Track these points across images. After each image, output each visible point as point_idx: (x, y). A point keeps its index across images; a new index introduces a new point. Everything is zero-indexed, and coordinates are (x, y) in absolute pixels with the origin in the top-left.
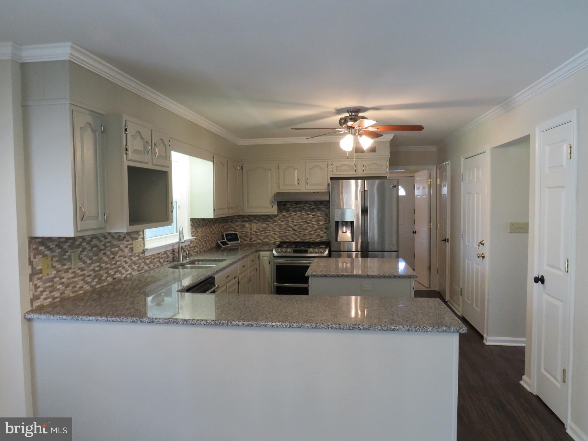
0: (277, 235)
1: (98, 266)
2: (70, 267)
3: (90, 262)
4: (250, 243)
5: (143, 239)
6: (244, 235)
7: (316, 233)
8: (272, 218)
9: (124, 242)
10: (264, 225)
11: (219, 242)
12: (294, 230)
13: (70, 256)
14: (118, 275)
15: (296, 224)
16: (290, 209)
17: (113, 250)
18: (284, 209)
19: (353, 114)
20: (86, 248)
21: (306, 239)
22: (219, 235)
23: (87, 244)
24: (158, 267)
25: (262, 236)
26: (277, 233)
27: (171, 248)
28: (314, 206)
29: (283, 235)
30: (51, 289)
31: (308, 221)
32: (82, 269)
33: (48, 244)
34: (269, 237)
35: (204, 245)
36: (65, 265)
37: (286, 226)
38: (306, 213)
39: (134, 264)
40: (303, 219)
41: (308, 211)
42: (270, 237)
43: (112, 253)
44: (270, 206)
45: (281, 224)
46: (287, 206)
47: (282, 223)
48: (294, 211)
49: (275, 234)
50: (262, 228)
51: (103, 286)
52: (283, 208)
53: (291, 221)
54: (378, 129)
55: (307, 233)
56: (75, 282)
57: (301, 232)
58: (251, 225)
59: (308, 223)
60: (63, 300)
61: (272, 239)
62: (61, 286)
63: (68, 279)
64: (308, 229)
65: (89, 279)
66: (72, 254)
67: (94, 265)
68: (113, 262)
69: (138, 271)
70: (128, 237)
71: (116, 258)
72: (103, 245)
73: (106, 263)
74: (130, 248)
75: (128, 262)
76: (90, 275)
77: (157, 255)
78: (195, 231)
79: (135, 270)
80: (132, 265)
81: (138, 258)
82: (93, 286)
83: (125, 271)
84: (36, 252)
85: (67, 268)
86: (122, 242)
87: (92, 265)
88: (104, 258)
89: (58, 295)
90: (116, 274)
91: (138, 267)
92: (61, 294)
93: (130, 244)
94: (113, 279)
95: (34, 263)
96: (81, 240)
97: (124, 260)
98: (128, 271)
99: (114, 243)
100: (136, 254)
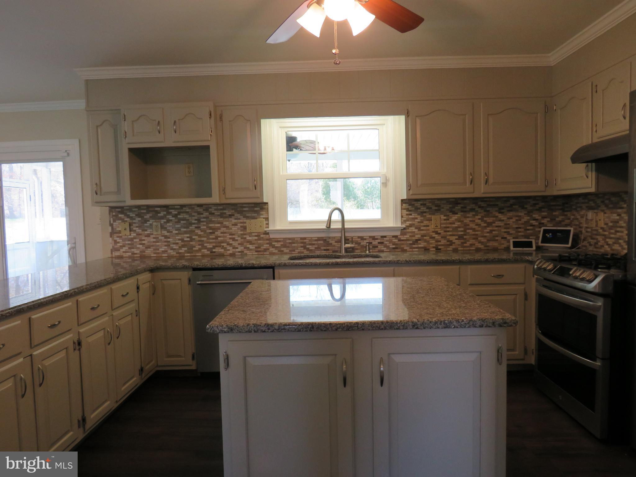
1: (188, 237)
2: (151, 233)
3: (177, 232)
5: (267, 219)
9: (230, 219)
13: (151, 225)
14: (219, 250)
17: (211, 225)
20: (171, 220)
23: (173, 217)
30: (130, 246)
32: (166, 237)
33: (128, 213)
35: (457, 241)
36: (146, 230)
39: (249, 244)
43: (210, 228)
51: (196, 256)
56: (158, 246)
58: (597, 214)
62: (141, 246)
63: (149, 242)
65: (175, 247)
66: (154, 223)
67: (182, 236)
68: (211, 237)
69: (256, 251)
70: (239, 215)
71: (216, 233)
72: (196, 220)
73: (200, 236)
74: (241, 227)
75: (237, 240)
76: (177, 243)
77: (300, 239)
78: (419, 218)
79: (251, 250)
80: (245, 244)
81: (256, 238)
82: (181, 253)
83: (231, 248)
84: (116, 218)
85: (148, 234)
86: (227, 219)
87: (179, 235)
88: (196, 231)
89: (138, 252)
90: (216, 248)
91: (256, 247)
92: (141, 252)
93: (241, 223)
94: (211, 252)
95: (114, 225)
96: (165, 213)
97: (231, 236)
98: (237, 248)
99: (213, 220)
100: (253, 234)
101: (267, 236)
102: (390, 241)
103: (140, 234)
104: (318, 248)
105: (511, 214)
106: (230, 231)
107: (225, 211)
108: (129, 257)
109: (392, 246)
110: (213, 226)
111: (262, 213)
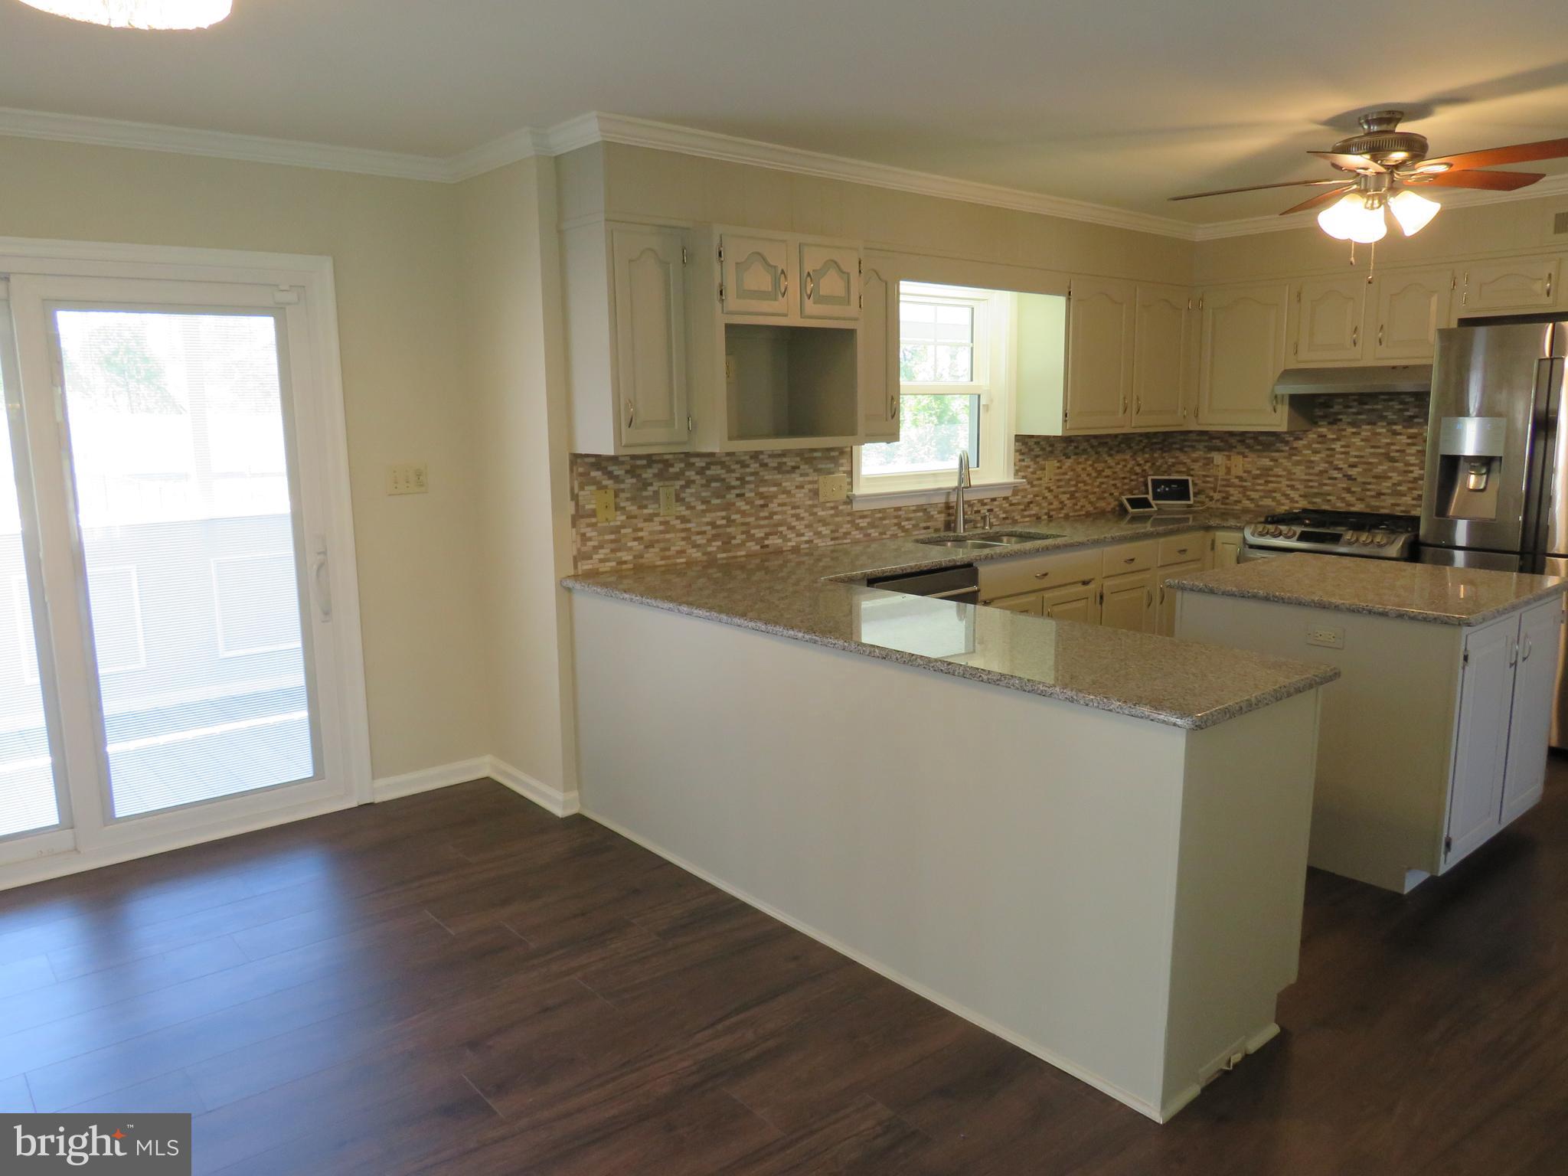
0: (1298, 489)
1: (723, 518)
2: (656, 512)
3: (703, 507)
4: (1223, 506)
5: (850, 473)
6: (1209, 485)
7: (1415, 489)
8: (1287, 443)
9: (793, 475)
10: (1267, 462)
11: (1124, 498)
12: (1349, 478)
13: (656, 493)
14: (774, 541)
15: (1356, 460)
16: (1340, 417)
18: (1324, 417)
19: (1374, 128)
20: (693, 482)
21: (1383, 507)
22: (1132, 480)
23: (697, 473)
24: (894, 536)
25: (1257, 491)
26: (1298, 485)
27: (942, 500)
28: (1417, 410)
29: (1316, 490)
30: (613, 546)
31: (1392, 454)
32: (684, 520)
33: (610, 468)
34: (1274, 494)
35: (1069, 503)
36: (646, 507)
37: (1327, 465)
38: (1388, 431)
39: (821, 524)
40: (1379, 447)
41: (1395, 424)
42: (1277, 495)
43: (761, 496)
44: (1270, 409)
45: (1312, 459)
46: (1332, 407)
47: (1316, 458)
48: (1353, 424)
49: (1292, 487)
50: (1258, 469)
51: (736, 557)
52: (1321, 414)
53: (1342, 453)
54: (1450, 165)
55: (1388, 488)
56: (669, 540)
57: (1369, 484)
58: (1229, 458)
59: (1393, 460)
60: (640, 569)
61: (1283, 500)
62: (636, 543)
63: (652, 533)
64: (1390, 478)
65: (700, 540)
66: (661, 489)
67: (713, 515)
68: (762, 514)
69: (832, 539)
70: (807, 466)
71: (770, 506)
72: (737, 479)
73: (743, 514)
74: (810, 490)
76: (704, 533)
77: (894, 510)
78: (1033, 467)
79: (824, 536)
80: (815, 525)
81: (832, 512)
82: (709, 553)
83: (794, 535)
84: (586, 480)
85: (650, 514)
86: (788, 476)
87: (708, 515)
88: (738, 504)
89: (630, 558)
90: (770, 537)
91: (832, 531)
92: (635, 557)
93: (810, 482)
94: (762, 547)
95: (580, 498)
96: (682, 465)
97: (793, 512)
98: (803, 535)
99: (766, 478)
100: (828, 505)
101: (849, 507)
102: (1000, 507)
103: (635, 517)
104: (915, 526)
105: (1119, 457)
106: (793, 500)
107: (784, 460)
108: (613, 572)
109: (1002, 515)
110: (766, 492)
111: (841, 461)
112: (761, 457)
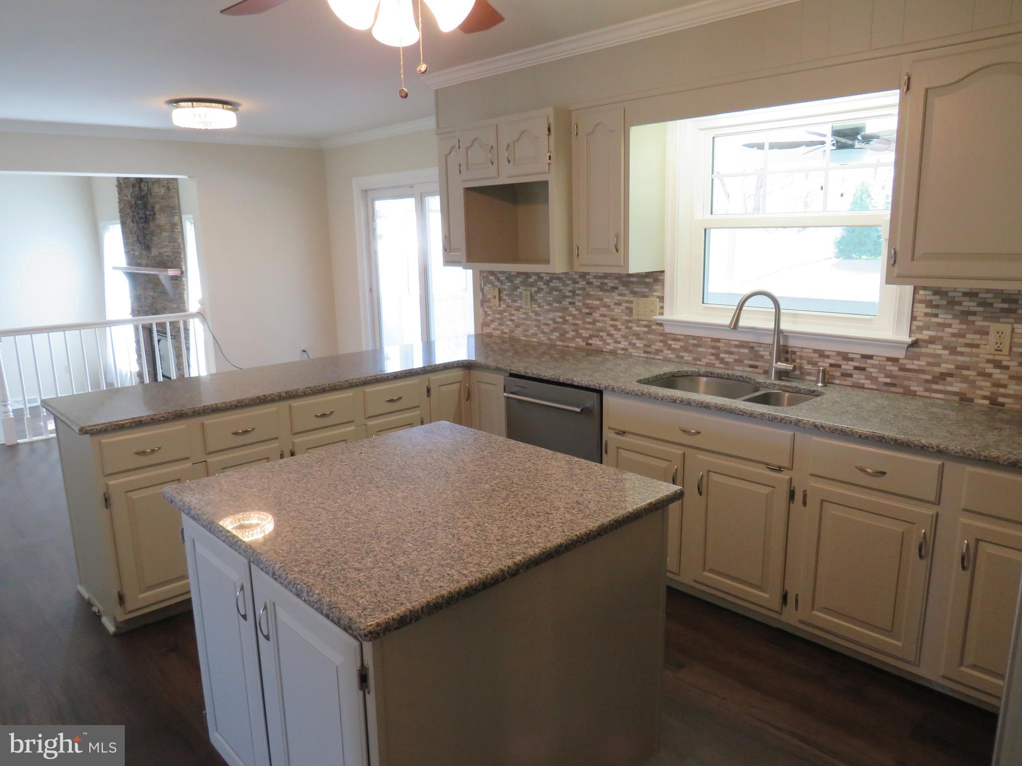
1: (560, 317)
2: (521, 305)
3: (548, 307)
5: (662, 299)
9: (613, 294)
13: (521, 293)
14: (595, 342)
17: (588, 301)
20: (543, 289)
23: (544, 284)
30: (500, 322)
32: (537, 314)
33: (498, 275)
36: (516, 301)
39: (635, 337)
43: (587, 306)
51: (567, 347)
56: (528, 325)
60: (512, 339)
62: (511, 323)
63: (518, 318)
65: (546, 330)
66: (524, 291)
67: (554, 314)
68: (588, 320)
69: (645, 352)
70: (624, 288)
71: (594, 315)
72: (570, 291)
73: (574, 316)
74: (627, 308)
75: (620, 330)
76: (549, 325)
77: (710, 340)
79: (638, 348)
80: (630, 337)
81: (646, 329)
82: (552, 340)
83: (612, 341)
84: (487, 281)
85: (518, 306)
86: (608, 294)
87: (551, 313)
88: (570, 309)
89: (508, 331)
90: (593, 338)
91: (645, 346)
92: (510, 331)
93: (627, 302)
95: (485, 291)
96: (536, 277)
97: (612, 323)
98: (620, 343)
99: (591, 293)
100: (642, 323)
101: (661, 328)
103: (510, 307)
104: (739, 361)
107: (606, 281)
108: (499, 337)
109: (883, 379)
110: (591, 304)
111: (655, 287)
112: (588, 277)
